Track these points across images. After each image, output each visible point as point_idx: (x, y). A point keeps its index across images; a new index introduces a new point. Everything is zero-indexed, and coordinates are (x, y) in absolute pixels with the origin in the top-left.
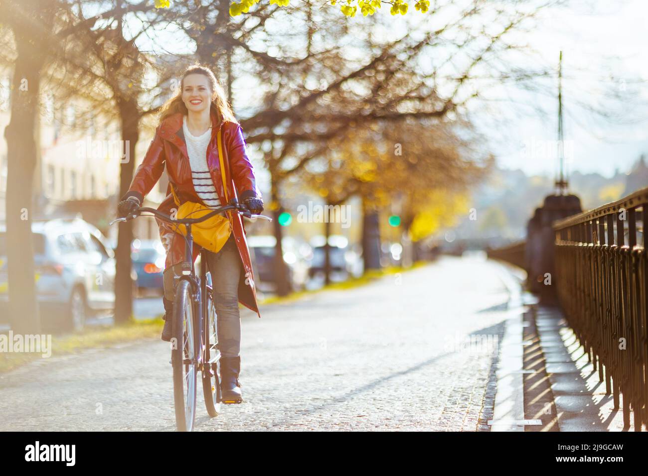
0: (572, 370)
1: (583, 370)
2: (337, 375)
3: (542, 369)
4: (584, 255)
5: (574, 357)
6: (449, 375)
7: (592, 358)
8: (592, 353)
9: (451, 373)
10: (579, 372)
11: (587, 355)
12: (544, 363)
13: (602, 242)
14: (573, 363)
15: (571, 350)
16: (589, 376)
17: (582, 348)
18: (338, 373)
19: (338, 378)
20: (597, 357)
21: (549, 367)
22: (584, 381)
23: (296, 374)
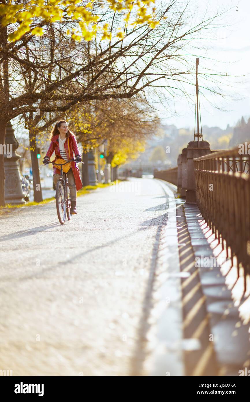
0: (205, 243)
1: (212, 244)
2: (71, 248)
3: (189, 242)
4: (213, 178)
5: (207, 236)
6: (136, 247)
7: (217, 236)
8: (217, 233)
9: (137, 246)
10: (209, 245)
11: (214, 234)
12: (190, 239)
13: (223, 170)
14: (206, 239)
15: (205, 231)
16: (215, 248)
17: (211, 231)
18: (72, 246)
19: (72, 250)
20: (221, 236)
21: (193, 241)
22: (212, 250)
23: (48, 248)
